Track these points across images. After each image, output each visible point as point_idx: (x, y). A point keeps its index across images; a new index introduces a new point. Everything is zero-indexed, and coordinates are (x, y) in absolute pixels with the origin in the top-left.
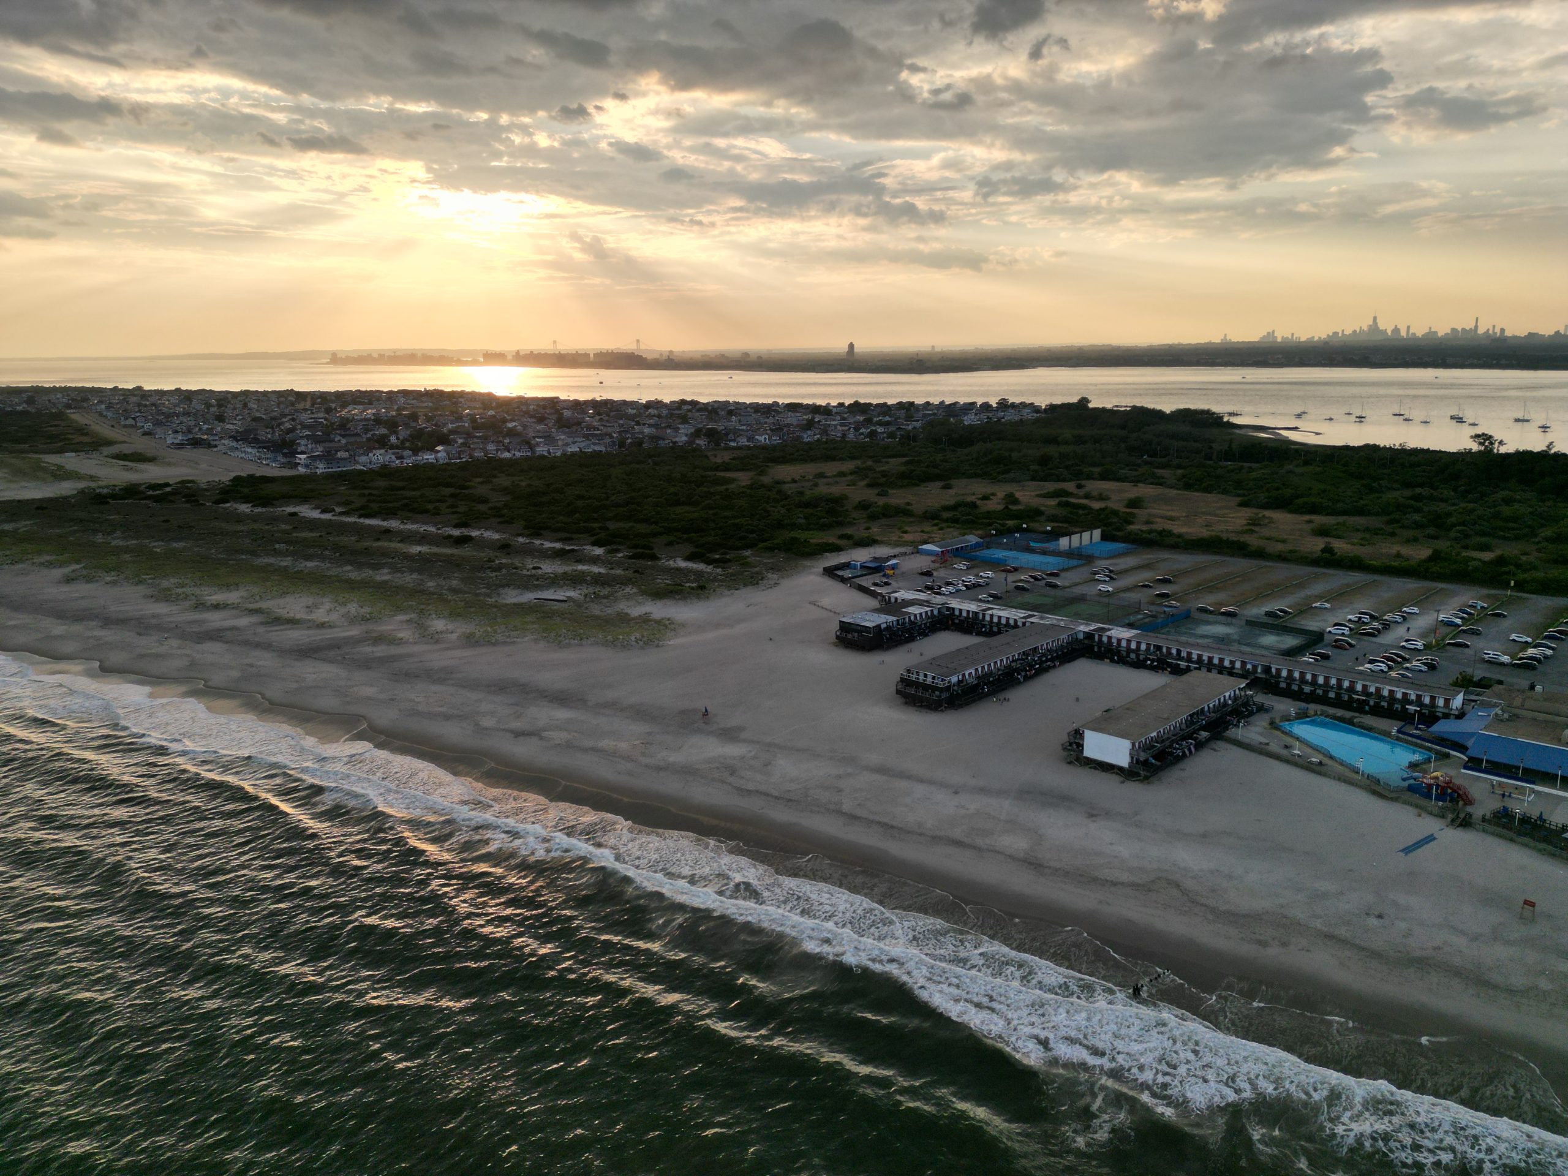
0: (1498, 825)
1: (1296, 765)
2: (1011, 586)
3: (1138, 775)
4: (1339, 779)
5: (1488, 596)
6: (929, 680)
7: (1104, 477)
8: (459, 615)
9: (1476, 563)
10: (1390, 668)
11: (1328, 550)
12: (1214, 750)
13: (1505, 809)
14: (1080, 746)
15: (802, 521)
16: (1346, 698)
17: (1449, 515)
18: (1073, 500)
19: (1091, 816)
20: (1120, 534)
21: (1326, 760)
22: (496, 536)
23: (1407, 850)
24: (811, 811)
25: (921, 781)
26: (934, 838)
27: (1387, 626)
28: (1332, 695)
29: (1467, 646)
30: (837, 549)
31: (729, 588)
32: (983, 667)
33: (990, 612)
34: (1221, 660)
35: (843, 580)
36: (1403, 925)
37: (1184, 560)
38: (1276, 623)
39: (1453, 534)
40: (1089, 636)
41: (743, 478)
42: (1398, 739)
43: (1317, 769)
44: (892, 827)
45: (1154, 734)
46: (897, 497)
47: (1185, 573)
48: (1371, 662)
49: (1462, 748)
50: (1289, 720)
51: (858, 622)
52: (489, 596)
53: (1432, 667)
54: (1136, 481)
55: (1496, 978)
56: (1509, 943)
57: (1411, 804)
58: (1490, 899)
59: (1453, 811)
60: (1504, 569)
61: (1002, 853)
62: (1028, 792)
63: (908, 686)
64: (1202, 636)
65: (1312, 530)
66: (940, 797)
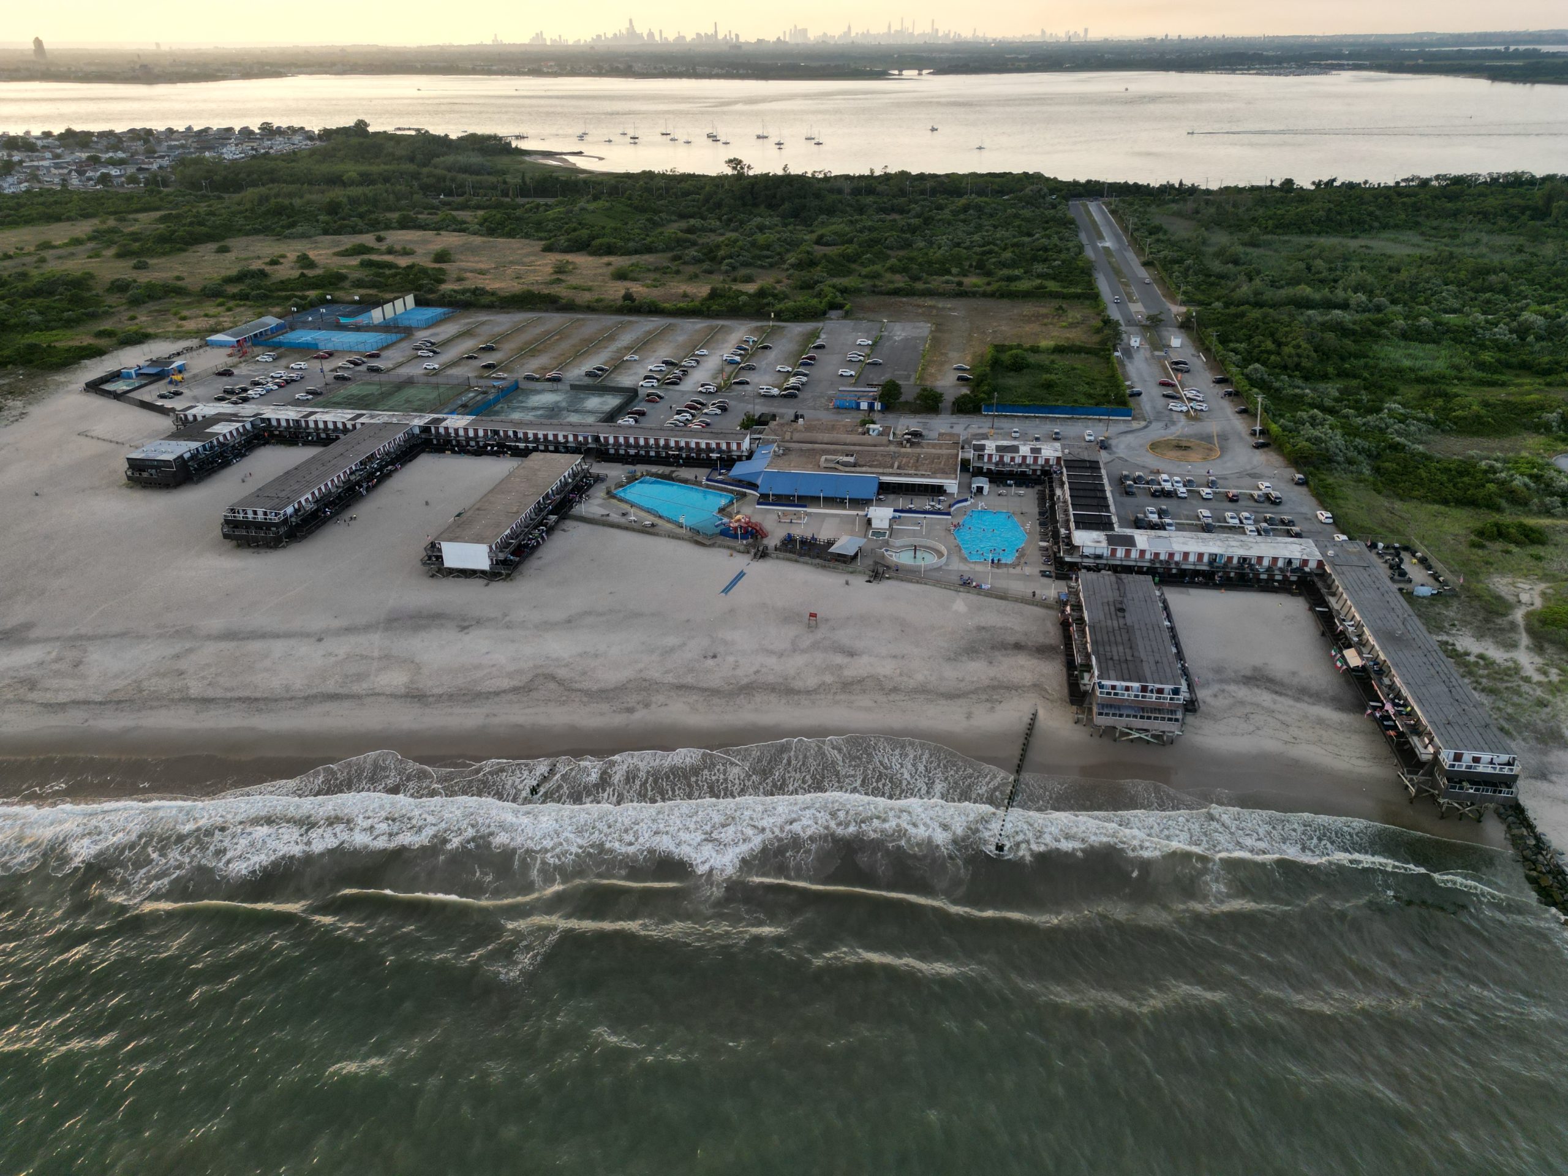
0: (786, 550)
1: (633, 530)
2: (330, 376)
3: (500, 574)
4: (670, 537)
5: (757, 328)
6: (260, 517)
7: (405, 224)
9: (743, 298)
10: (693, 415)
11: (628, 297)
12: (564, 530)
13: (789, 535)
14: (440, 558)
15: (37, 318)
16: (664, 455)
17: (718, 247)
18: (375, 257)
19: (463, 628)
20: (431, 296)
21: (656, 520)
23: (726, 590)
24: (151, 708)
25: (277, 636)
26: (306, 698)
27: (685, 373)
28: (652, 454)
29: (747, 383)
30: (98, 353)
32: (320, 489)
33: (313, 418)
34: (556, 436)
35: (117, 396)
36: (731, 659)
37: (503, 321)
38: (597, 383)
39: (724, 268)
40: (425, 429)
42: (708, 486)
43: (649, 530)
44: (256, 700)
45: (508, 531)
46: (162, 270)
47: (505, 337)
48: (679, 413)
49: (753, 486)
50: (622, 486)
51: (152, 455)
53: (724, 409)
54: (438, 228)
55: (798, 684)
56: (804, 651)
57: (724, 547)
58: (787, 617)
59: (754, 546)
60: (765, 301)
61: (383, 694)
62: (396, 620)
63: (236, 527)
64: (534, 409)
65: (612, 275)
66: (303, 648)
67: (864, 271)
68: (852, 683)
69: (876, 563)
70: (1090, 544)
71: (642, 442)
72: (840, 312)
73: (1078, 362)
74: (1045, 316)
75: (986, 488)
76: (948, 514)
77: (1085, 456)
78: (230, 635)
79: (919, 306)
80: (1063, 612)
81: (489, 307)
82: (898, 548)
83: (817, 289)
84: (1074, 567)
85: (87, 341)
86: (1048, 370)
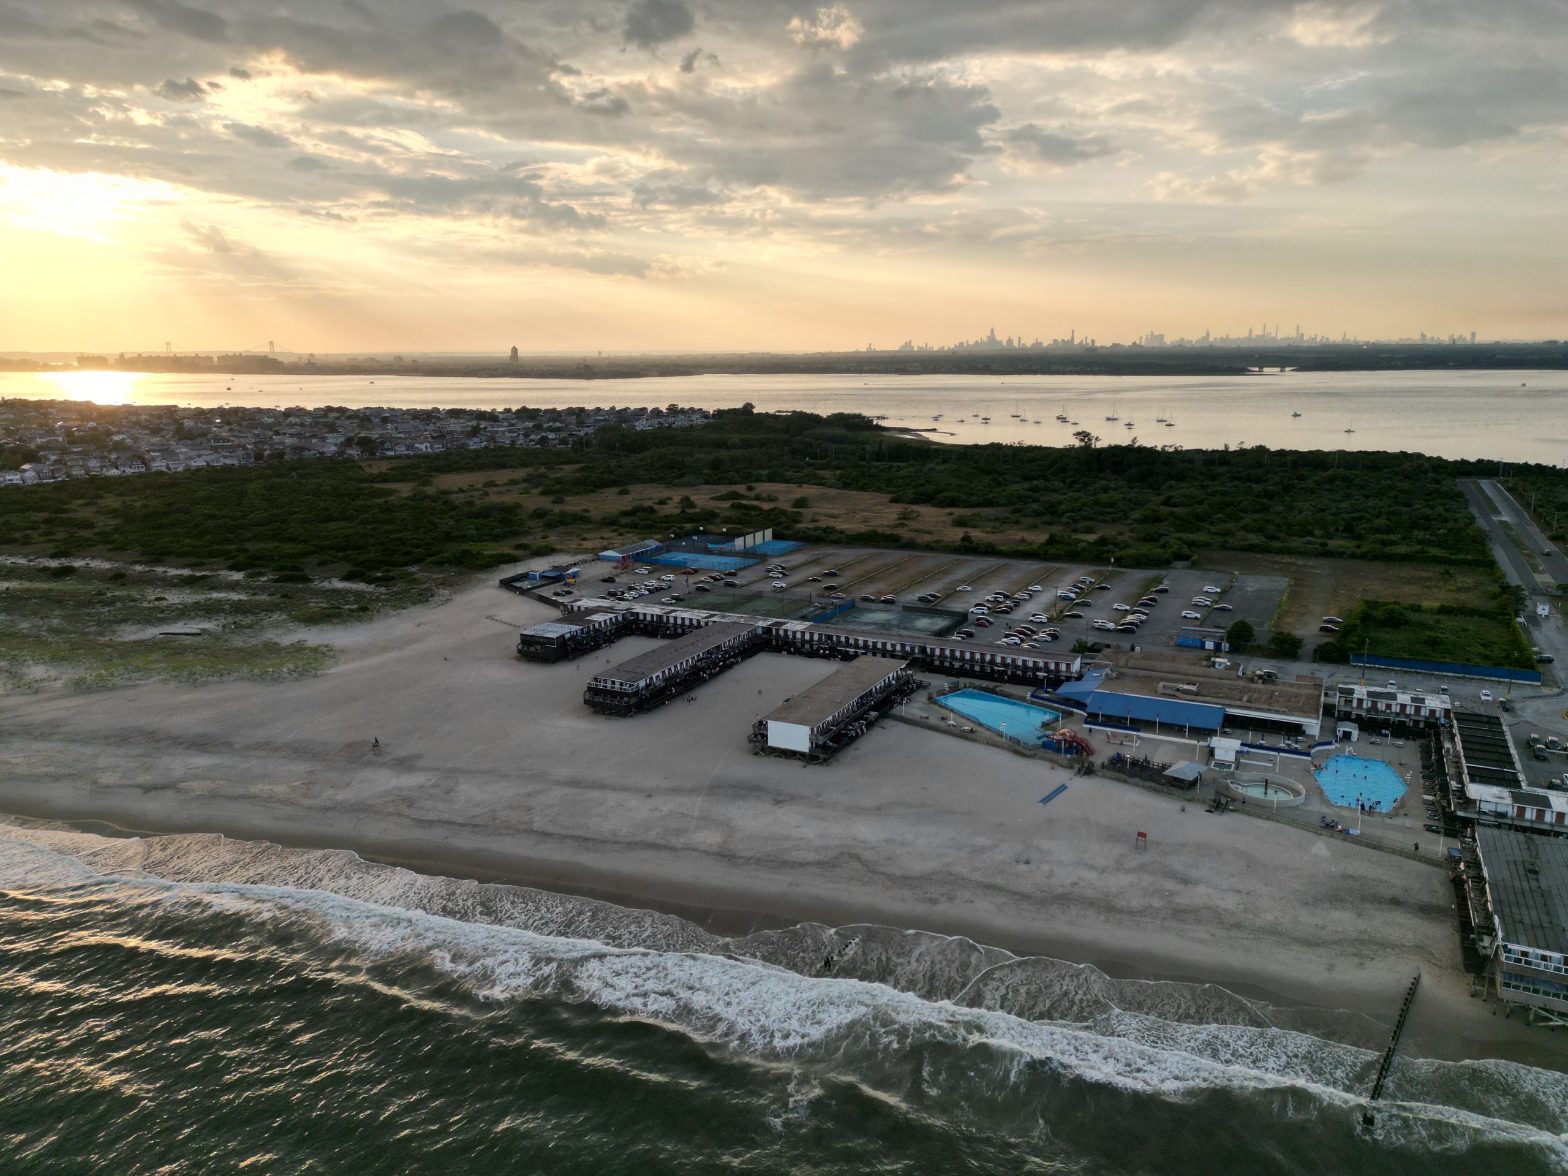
0: (1114, 770)
1: (952, 734)
2: (692, 588)
4: (988, 744)
5: (1095, 572)
6: (617, 686)
7: (771, 479)
8: (63, 659)
9: (1084, 544)
10: (1022, 640)
11: (966, 539)
12: (883, 727)
13: (1119, 755)
14: (765, 736)
15: (475, 532)
16: (989, 670)
17: (1060, 503)
18: (744, 502)
19: (778, 802)
20: (789, 532)
21: (975, 728)
22: (106, 565)
23: (1045, 800)
24: (500, 834)
25: (614, 789)
26: (629, 844)
27: (1017, 604)
28: (977, 668)
29: (1080, 617)
30: (513, 560)
31: (395, 607)
32: (670, 669)
33: (673, 614)
34: (884, 644)
35: (523, 592)
36: (1046, 867)
37: (847, 554)
38: (928, 607)
39: (1064, 520)
40: (767, 631)
41: (405, 489)
42: (1032, 703)
43: (967, 736)
44: (587, 839)
45: (830, 718)
46: (574, 504)
47: (847, 566)
48: (1007, 636)
49: (1082, 706)
50: (943, 694)
51: (540, 634)
52: (101, 634)
53: (1054, 637)
54: (800, 482)
55: (1120, 903)
56: (1128, 871)
57: (1046, 759)
58: (1113, 835)
59: (1078, 762)
60: (1105, 548)
61: (697, 850)
62: (719, 787)
63: (595, 694)
64: (867, 624)
65: (953, 521)
66: (634, 802)
67: (1214, 529)
68: (1185, 911)
69: (1217, 793)
70: (1489, 799)
71: (968, 656)
72: (1185, 563)
73: (1471, 624)
74: (1430, 579)
75: (1355, 733)
76: (1308, 755)
77: (1482, 711)
78: (574, 783)
79: (1276, 562)
80: (1455, 868)
81: (837, 543)
82: (1246, 781)
83: (1162, 541)
84: (1467, 822)
85: (507, 550)
86: (1431, 628)
